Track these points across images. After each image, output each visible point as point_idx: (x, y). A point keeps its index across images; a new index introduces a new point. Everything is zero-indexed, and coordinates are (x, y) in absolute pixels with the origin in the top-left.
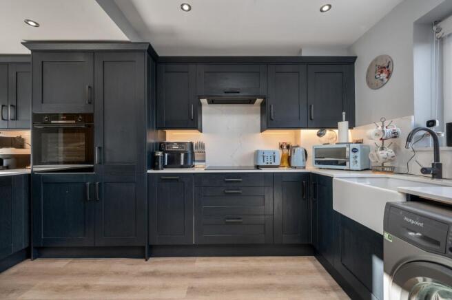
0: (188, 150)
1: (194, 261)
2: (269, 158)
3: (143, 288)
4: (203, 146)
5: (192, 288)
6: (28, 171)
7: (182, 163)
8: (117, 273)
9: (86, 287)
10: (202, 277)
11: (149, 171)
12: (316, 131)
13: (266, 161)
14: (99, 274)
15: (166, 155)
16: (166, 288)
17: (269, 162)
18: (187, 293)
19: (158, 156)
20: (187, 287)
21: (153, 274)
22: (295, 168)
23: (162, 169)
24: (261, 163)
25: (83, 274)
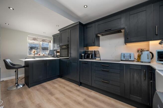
0: (93, 53)
1: (91, 92)
2: (127, 57)
3: (74, 93)
4: (99, 52)
5: (85, 99)
6: (59, 58)
7: (90, 58)
8: (71, 87)
9: (64, 88)
10: (91, 98)
11: (80, 60)
12: (159, 41)
13: (125, 58)
14: (68, 86)
15: (86, 55)
16: (79, 96)
17: (127, 58)
18: (83, 100)
19: (82, 55)
20: (84, 98)
21: (78, 91)
22: (142, 62)
23: (84, 59)
24: (123, 59)
25: (65, 84)
